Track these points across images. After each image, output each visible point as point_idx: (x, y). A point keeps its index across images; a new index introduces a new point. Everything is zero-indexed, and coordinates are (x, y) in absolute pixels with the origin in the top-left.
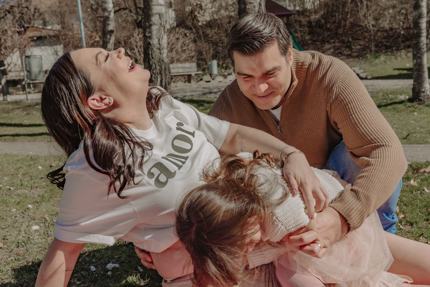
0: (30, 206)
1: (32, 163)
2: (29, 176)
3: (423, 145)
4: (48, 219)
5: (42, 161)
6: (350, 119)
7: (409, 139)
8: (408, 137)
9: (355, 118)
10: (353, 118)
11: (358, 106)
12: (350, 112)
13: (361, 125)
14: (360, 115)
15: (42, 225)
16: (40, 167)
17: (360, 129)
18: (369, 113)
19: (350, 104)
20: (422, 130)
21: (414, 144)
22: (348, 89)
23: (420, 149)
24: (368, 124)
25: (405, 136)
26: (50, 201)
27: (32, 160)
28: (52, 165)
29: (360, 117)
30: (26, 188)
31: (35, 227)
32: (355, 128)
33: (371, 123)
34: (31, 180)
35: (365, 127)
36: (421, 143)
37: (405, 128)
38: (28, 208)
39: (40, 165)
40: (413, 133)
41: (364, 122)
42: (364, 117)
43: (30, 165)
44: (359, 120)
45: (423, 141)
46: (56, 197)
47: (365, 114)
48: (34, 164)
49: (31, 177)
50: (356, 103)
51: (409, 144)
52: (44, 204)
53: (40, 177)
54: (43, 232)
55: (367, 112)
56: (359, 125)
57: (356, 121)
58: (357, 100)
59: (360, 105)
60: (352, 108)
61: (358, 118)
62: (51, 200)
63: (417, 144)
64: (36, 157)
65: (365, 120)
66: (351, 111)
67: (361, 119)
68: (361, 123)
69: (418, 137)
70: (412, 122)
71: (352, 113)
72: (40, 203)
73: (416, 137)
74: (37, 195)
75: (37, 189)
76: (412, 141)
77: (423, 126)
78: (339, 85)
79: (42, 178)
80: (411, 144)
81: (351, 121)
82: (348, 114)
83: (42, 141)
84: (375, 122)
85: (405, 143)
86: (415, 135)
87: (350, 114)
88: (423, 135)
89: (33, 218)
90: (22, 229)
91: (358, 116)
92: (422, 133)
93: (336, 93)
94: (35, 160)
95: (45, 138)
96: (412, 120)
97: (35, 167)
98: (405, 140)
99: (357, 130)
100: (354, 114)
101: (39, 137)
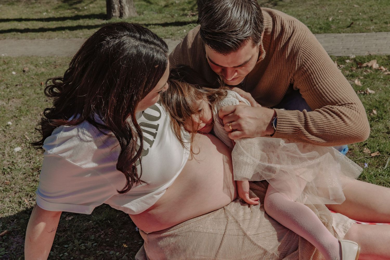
0: (10, 123)
1: (5, 67)
2: (4, 83)
3: (365, 34)
4: (28, 138)
5: (15, 64)
6: (314, 89)
7: (353, 27)
8: (352, 25)
9: (319, 88)
10: (317, 88)
11: (320, 76)
12: (314, 83)
13: (326, 95)
14: (323, 85)
15: (23, 145)
16: (14, 73)
17: (325, 99)
18: (332, 81)
19: (312, 74)
20: (365, 16)
21: (358, 32)
22: (309, 60)
23: (363, 38)
24: (332, 92)
25: (349, 24)
26: (27, 115)
27: (5, 64)
28: (25, 70)
29: (324, 87)
30: (3, 98)
31: (18, 149)
32: (321, 98)
33: (335, 91)
34: (7, 88)
35: (330, 96)
36: (363, 31)
37: (349, 14)
38: (8, 125)
39: (14, 70)
40: (357, 20)
41: (328, 91)
42: (328, 87)
43: (4, 70)
44: (323, 90)
45: (366, 29)
46: (32, 110)
47: (328, 83)
48: (8, 68)
49: (7, 84)
50: (319, 73)
51: (353, 33)
52: (22, 118)
53: (15, 84)
54: (25, 155)
55: (329, 81)
56: (324, 95)
57: (321, 91)
58: (319, 70)
59: (322, 75)
60: (314, 78)
61: (322, 88)
62: (28, 113)
63: (360, 32)
64: (9, 59)
65: (329, 89)
66: (314, 81)
67: (325, 88)
68: (326, 93)
69: (361, 24)
70: (356, 6)
71: (316, 83)
72: (18, 117)
73: (359, 24)
74: (15, 107)
75: (14, 100)
76: (356, 29)
77: (366, 11)
78: (300, 55)
79: (17, 85)
80: (355, 32)
81: (316, 91)
82: (312, 84)
83: (12, 39)
84: (339, 90)
85: (349, 32)
86: (358, 23)
87: (313, 84)
88: (366, 22)
89: (14, 137)
90: (6, 152)
91: (322, 86)
92: (364, 19)
93: (298, 64)
94: (7, 63)
95: (14, 35)
96: (355, 3)
97: (9, 72)
98: (349, 29)
99: (322, 100)
100: (317, 84)
101: (9, 34)
